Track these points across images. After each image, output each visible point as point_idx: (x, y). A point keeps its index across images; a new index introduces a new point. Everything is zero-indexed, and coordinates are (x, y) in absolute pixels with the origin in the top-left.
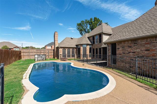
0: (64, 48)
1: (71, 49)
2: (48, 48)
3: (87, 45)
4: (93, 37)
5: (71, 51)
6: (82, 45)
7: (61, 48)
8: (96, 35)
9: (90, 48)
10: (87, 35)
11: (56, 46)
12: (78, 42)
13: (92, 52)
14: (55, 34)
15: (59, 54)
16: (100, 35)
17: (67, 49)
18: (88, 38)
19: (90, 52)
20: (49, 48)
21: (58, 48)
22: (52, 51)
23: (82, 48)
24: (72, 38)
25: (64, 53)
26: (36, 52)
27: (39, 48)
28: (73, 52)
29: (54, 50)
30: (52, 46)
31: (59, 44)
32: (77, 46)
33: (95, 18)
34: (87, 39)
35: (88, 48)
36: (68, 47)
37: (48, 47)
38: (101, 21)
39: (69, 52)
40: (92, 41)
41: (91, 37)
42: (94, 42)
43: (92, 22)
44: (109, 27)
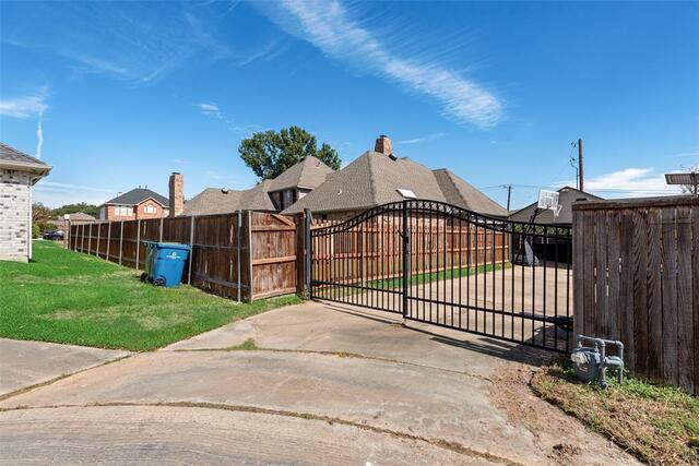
2: (117, 214)
4: (281, 193)
8: (286, 190)
10: (270, 185)
12: (241, 203)
16: (294, 191)
18: (270, 194)
20: (124, 214)
24: (225, 190)
30: (135, 208)
31: (187, 208)
33: (292, 128)
34: (267, 197)
37: (117, 209)
40: (279, 202)
41: (276, 192)
42: (282, 205)
43: (286, 142)
44: (325, 169)
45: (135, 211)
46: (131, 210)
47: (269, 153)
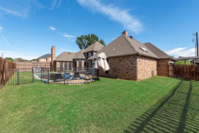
0: (61, 62)
1: (68, 63)
2: (42, 61)
3: (83, 59)
4: (88, 53)
5: (68, 64)
6: (78, 59)
7: (59, 61)
8: (89, 52)
9: (85, 63)
10: (84, 51)
11: (53, 60)
12: (75, 56)
13: (86, 65)
14: (52, 48)
15: (57, 67)
16: (92, 52)
17: (64, 63)
18: (84, 53)
19: (85, 65)
20: (44, 61)
21: (55, 62)
22: (50, 65)
23: (78, 62)
24: (70, 52)
25: (61, 66)
26: (32, 65)
27: (28, 61)
28: (70, 66)
29: (51, 63)
30: (47, 59)
31: (57, 58)
32: (73, 60)
33: (92, 34)
34: (83, 55)
35: (83, 62)
36: (65, 60)
37: (42, 59)
38: (98, 38)
39: (66, 66)
40: (87, 56)
41: (86, 53)
42: (88, 57)
43: (89, 38)
44: (101, 45)
45: (47, 60)
46: (46, 60)
47: (84, 42)
